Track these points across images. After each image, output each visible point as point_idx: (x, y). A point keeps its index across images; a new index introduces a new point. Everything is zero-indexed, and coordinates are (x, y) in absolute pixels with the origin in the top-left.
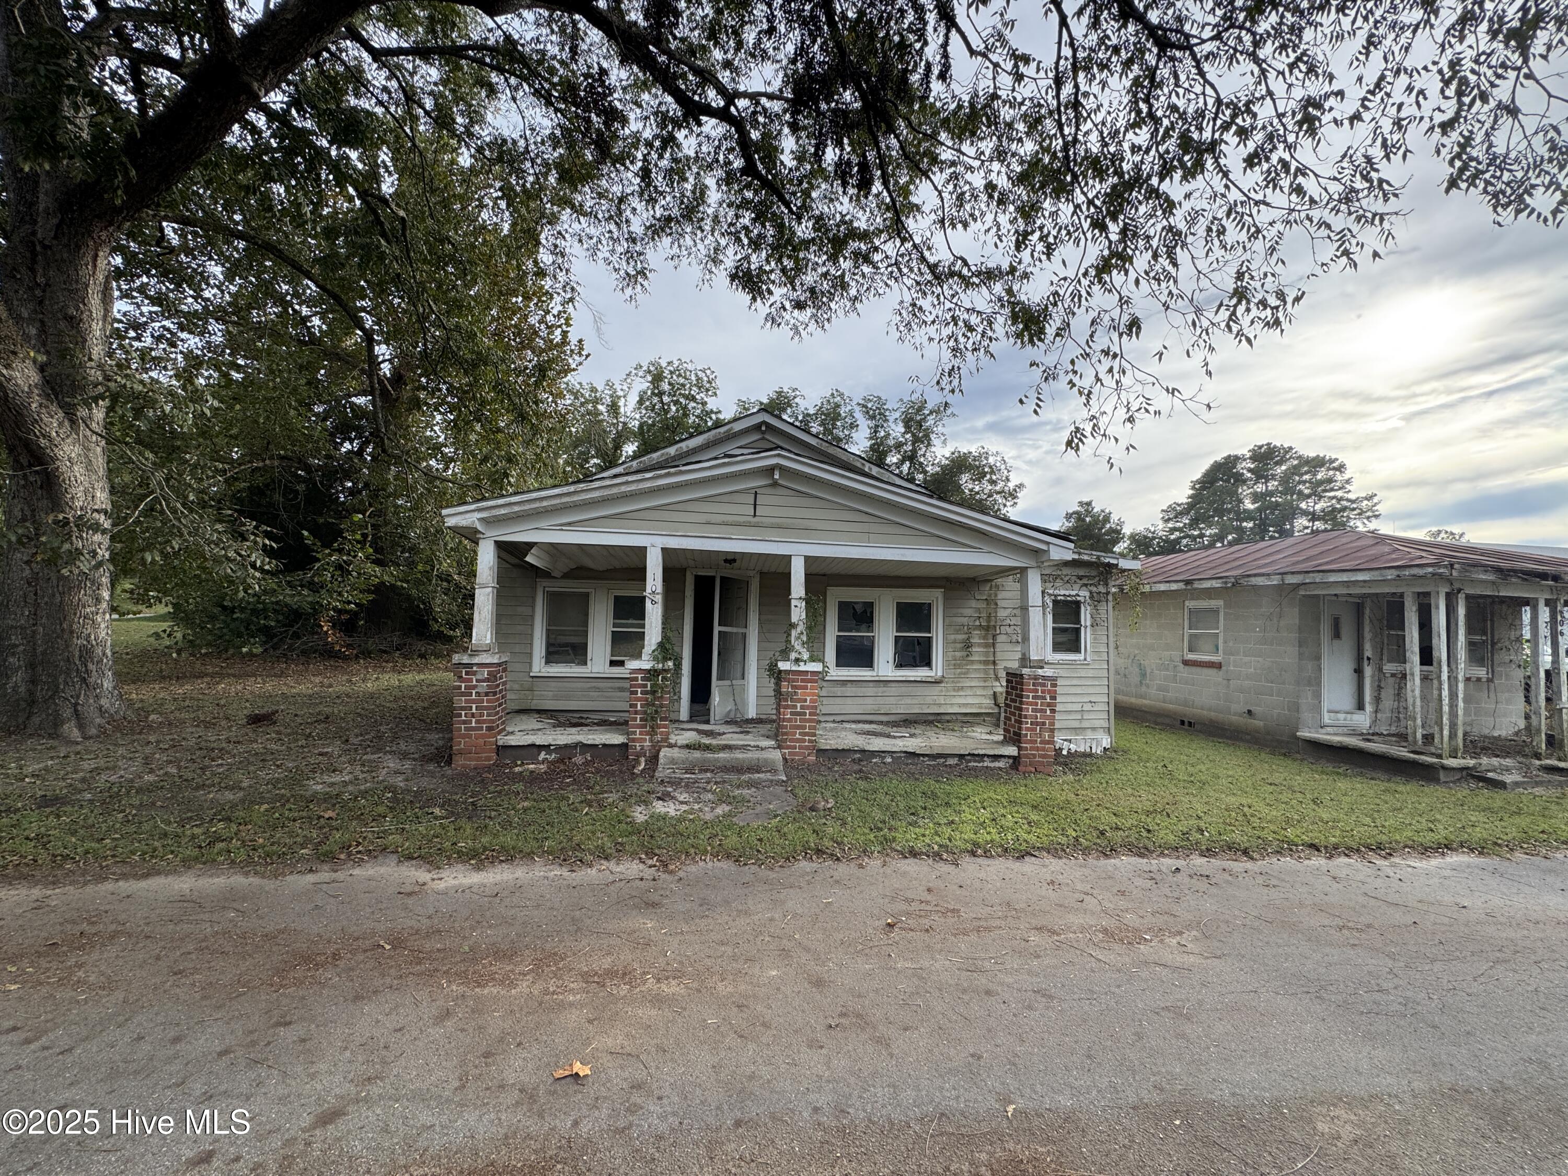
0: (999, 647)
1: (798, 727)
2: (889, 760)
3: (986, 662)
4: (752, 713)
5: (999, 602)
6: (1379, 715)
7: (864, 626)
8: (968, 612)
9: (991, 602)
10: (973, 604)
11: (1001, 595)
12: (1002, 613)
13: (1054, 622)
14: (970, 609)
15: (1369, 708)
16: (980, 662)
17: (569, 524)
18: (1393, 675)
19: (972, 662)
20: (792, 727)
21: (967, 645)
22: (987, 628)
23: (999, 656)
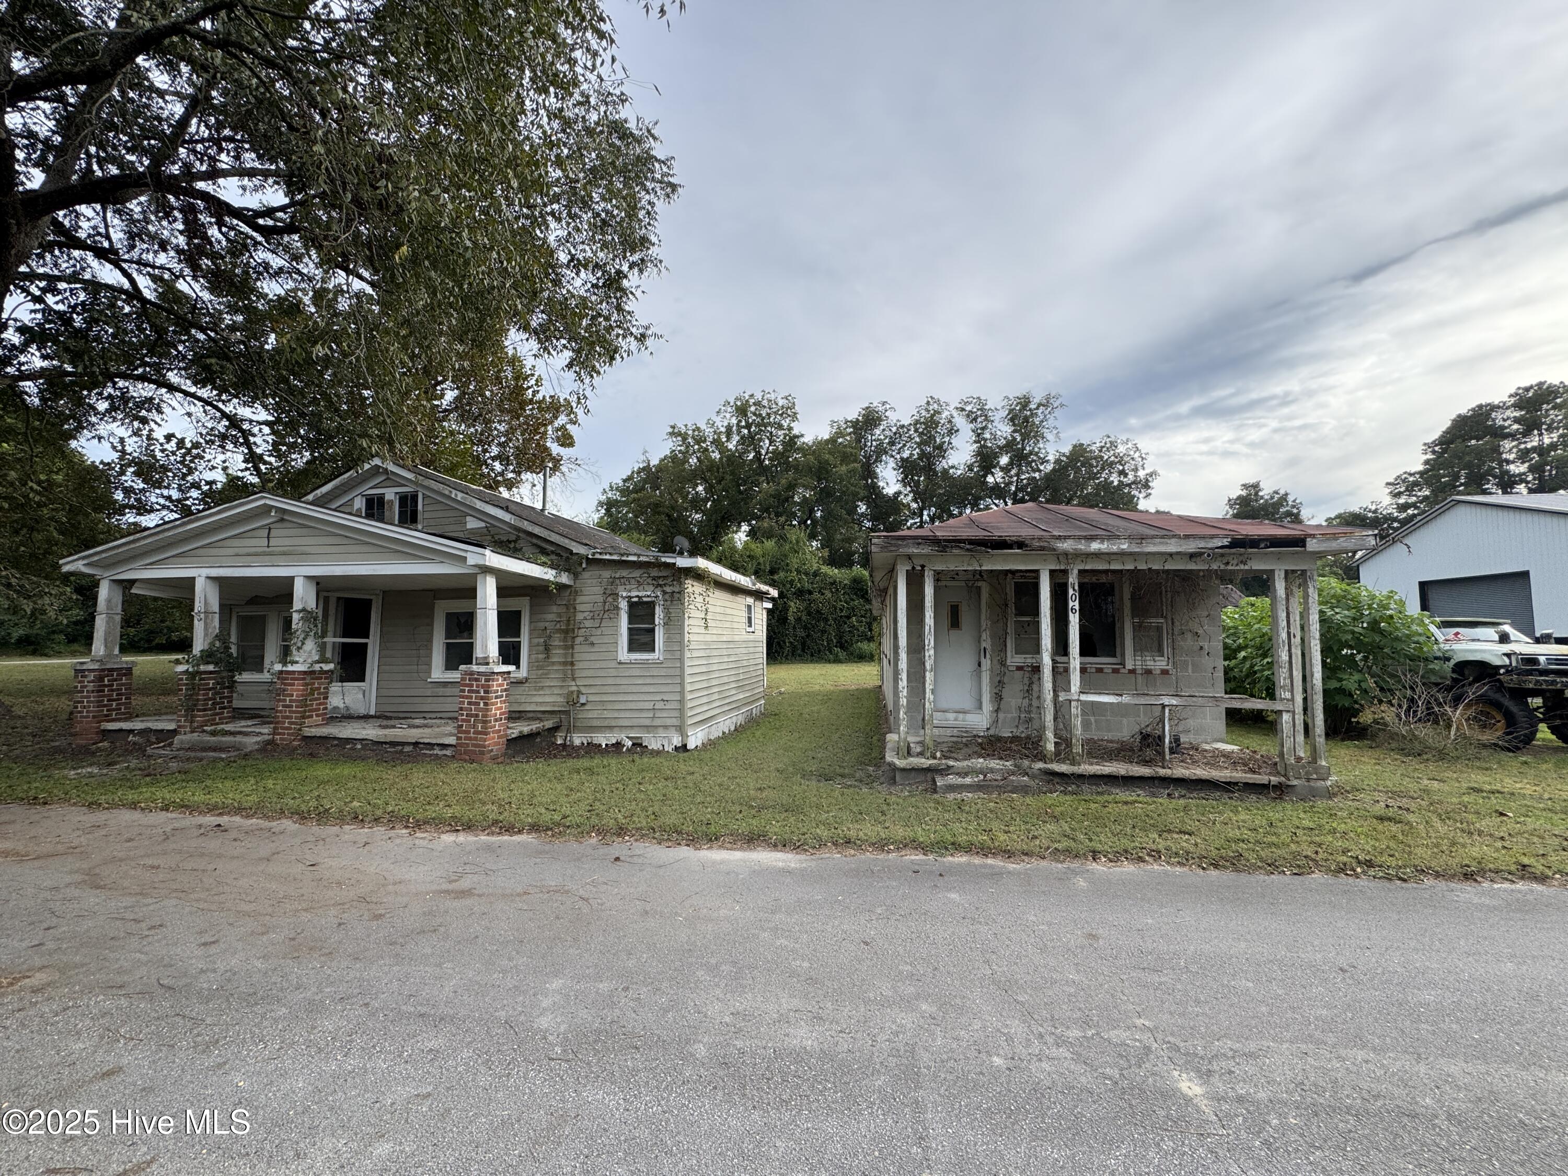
0: (577, 648)
1: (287, 717)
2: (359, 746)
3: (565, 663)
4: (372, 712)
5: (578, 607)
6: (1001, 715)
7: (465, 634)
8: (550, 617)
9: (571, 607)
10: (555, 609)
11: (580, 599)
12: (580, 616)
13: (630, 623)
14: (552, 614)
15: (987, 707)
16: (560, 663)
17: (151, 564)
18: (1020, 668)
19: (553, 663)
20: (284, 717)
21: (547, 649)
22: (566, 632)
23: (577, 657)
